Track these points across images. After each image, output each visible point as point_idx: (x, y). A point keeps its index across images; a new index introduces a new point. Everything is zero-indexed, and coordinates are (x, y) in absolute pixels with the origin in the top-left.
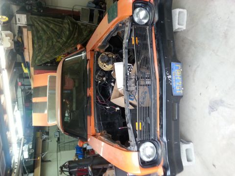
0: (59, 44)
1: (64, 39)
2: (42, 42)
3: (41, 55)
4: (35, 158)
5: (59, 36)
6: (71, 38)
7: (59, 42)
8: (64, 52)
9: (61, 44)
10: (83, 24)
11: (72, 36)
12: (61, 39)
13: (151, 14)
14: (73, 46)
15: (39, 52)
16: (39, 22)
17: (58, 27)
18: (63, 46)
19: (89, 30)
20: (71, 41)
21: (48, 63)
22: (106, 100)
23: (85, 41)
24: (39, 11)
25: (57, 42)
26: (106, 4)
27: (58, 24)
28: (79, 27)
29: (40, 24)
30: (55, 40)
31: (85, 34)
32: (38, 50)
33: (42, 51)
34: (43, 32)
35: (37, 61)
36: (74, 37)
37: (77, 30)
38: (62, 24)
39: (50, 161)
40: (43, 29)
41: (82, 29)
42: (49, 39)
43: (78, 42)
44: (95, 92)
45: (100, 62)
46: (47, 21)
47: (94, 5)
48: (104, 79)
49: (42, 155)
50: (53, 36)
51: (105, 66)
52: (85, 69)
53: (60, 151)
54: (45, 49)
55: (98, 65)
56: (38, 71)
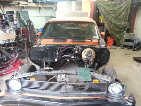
0: (110, 18)
1: (114, 21)
2: (112, 7)
3: (103, 6)
4: (40, 3)
5: (116, 18)
6: (114, 26)
7: (112, 18)
8: (105, 22)
9: (110, 19)
10: (124, 34)
11: (115, 27)
12: (114, 20)
13: (116, 96)
14: (109, 28)
15: (105, 5)
16: (126, 4)
17: (122, 17)
18: (109, 21)
19: (120, 38)
20: (112, 26)
21: (98, 11)
22: (62, 52)
23: (112, 35)
24: (134, 4)
25: (112, 17)
26: (137, 51)
27: (124, 18)
28: (122, 32)
29: (125, 5)
30: (113, 15)
31: (117, 35)
32: (107, 4)
33: (107, 7)
34: (119, 7)
35: (100, 3)
36: (115, 28)
37: (120, 30)
38: (124, 21)
39: (40, 12)
40: (121, 7)
41: (120, 33)
42: (114, 11)
43: (112, 31)
44: (68, 45)
45: (88, 50)
46: (127, 10)
47: (137, 43)
48: (77, 52)
49: (43, 8)
50: (116, 14)
51: (85, 53)
52: (86, 38)
53: (46, 18)
54: (107, 9)
55: (86, 48)
56: (93, 4)
